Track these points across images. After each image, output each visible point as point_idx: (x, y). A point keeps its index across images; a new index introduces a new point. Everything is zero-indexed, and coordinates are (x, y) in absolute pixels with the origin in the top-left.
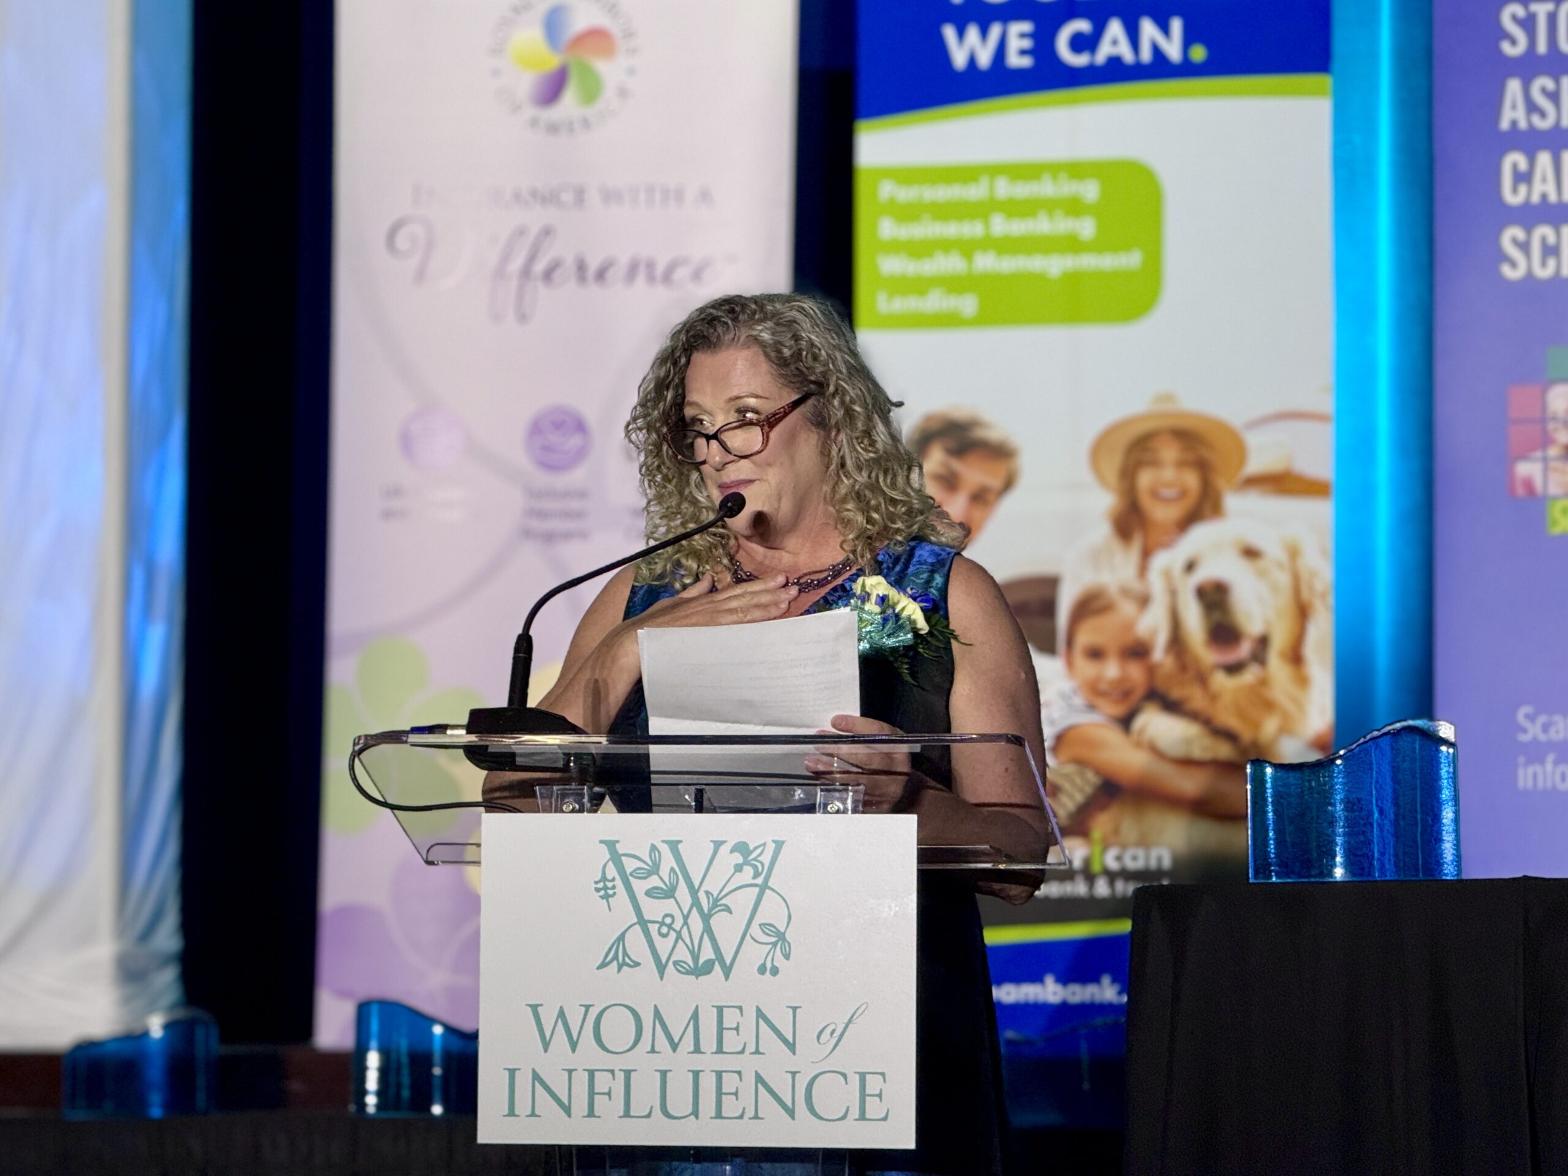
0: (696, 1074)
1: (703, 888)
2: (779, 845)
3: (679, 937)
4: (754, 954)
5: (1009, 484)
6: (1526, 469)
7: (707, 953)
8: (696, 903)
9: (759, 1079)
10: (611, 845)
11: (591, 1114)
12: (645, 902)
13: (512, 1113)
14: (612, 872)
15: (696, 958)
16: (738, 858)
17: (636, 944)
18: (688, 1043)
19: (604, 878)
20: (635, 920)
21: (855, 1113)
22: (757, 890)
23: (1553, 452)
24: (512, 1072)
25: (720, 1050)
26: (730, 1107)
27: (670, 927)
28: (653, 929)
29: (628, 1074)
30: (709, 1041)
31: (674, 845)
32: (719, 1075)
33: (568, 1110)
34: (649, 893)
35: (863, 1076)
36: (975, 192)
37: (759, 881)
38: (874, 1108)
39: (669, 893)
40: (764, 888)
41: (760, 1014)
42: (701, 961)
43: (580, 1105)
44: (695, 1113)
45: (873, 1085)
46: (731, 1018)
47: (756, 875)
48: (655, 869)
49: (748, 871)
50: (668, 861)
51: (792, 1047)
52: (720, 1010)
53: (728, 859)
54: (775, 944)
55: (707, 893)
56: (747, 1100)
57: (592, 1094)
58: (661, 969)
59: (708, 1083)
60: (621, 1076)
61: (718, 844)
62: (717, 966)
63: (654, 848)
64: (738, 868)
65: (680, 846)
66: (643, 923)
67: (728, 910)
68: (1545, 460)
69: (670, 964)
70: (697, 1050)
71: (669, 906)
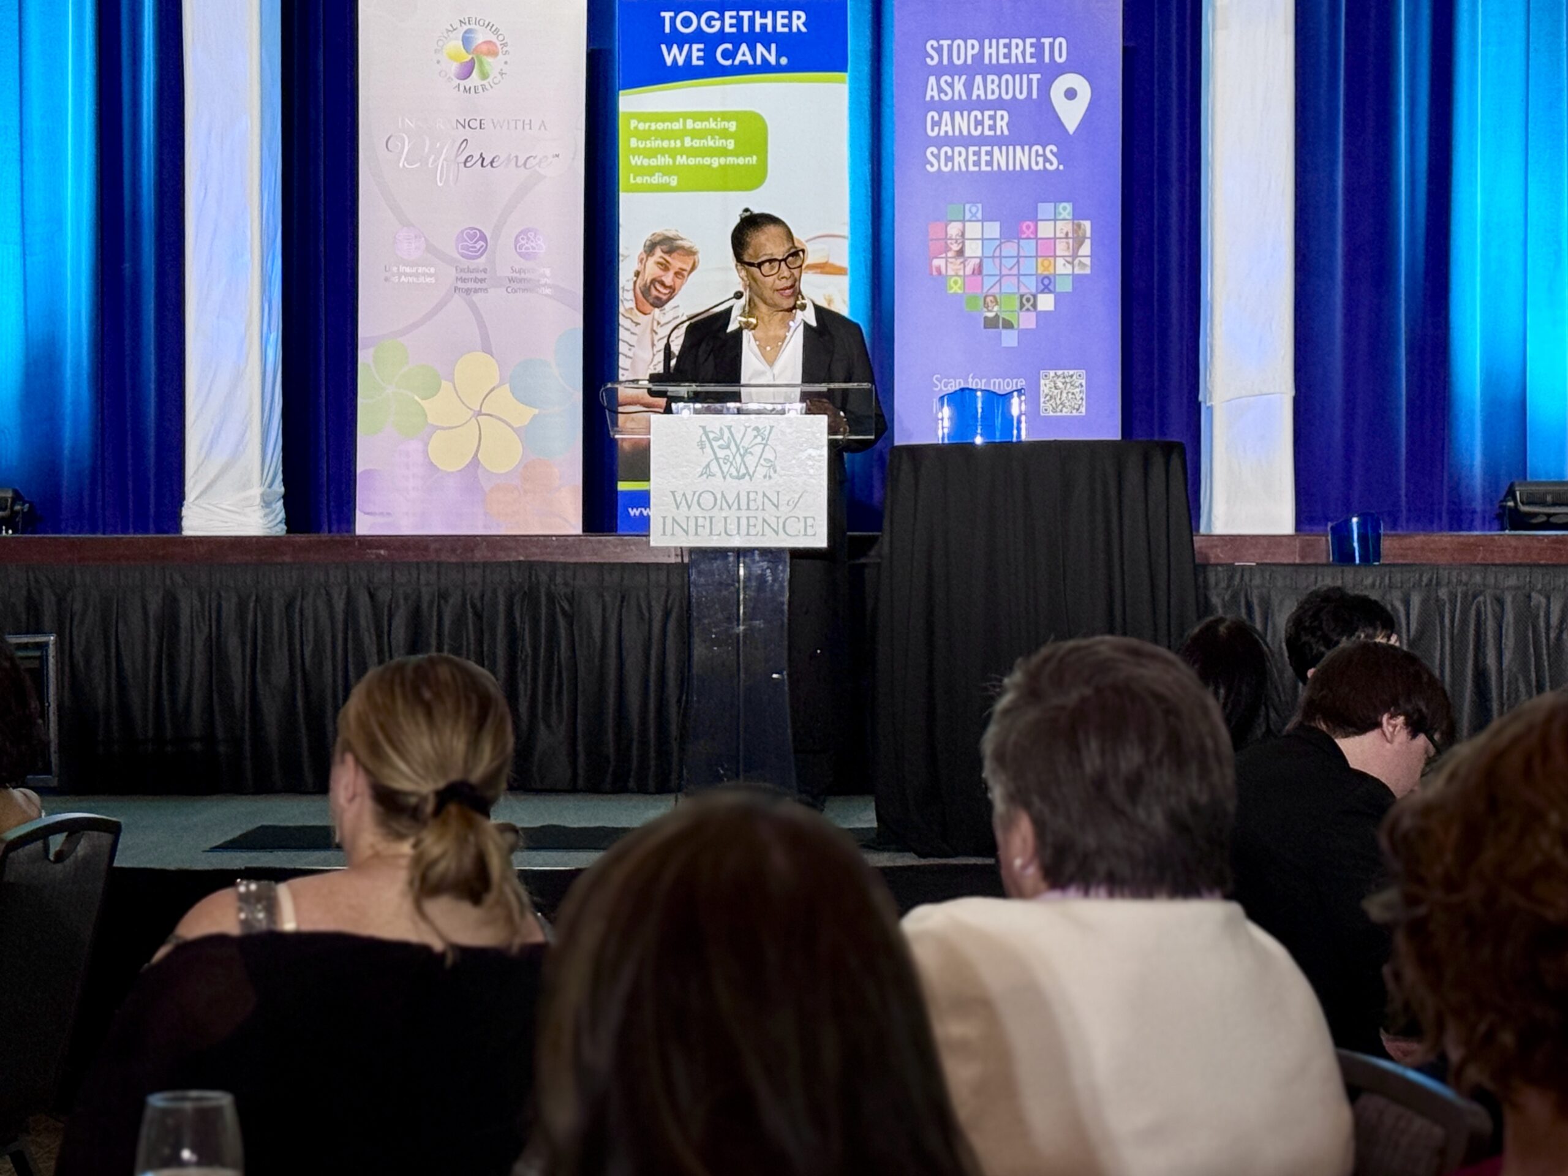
0: (739, 518)
1: (742, 444)
2: (772, 427)
3: (732, 464)
4: (762, 471)
5: (693, 268)
6: (936, 262)
7: (743, 471)
8: (738, 449)
9: (764, 520)
10: (704, 428)
11: (696, 534)
12: (717, 450)
13: (664, 533)
14: (704, 438)
15: (738, 472)
16: (755, 433)
17: (714, 467)
18: (735, 506)
19: (701, 441)
20: (713, 457)
21: (802, 532)
22: (762, 446)
23: (950, 254)
24: (664, 518)
25: (748, 508)
26: (753, 531)
27: (728, 460)
28: (721, 461)
29: (711, 518)
30: (744, 506)
31: (729, 428)
32: (748, 518)
33: (687, 533)
34: (720, 447)
35: (805, 518)
36: (677, 126)
37: (764, 442)
38: (810, 531)
39: (728, 447)
40: (765, 445)
41: (764, 495)
42: (741, 474)
43: (692, 530)
44: (738, 533)
45: (810, 522)
46: (752, 496)
47: (763, 439)
48: (722, 438)
49: (759, 439)
50: (727, 434)
51: (777, 507)
52: (748, 493)
53: (751, 434)
54: (770, 467)
55: (743, 447)
56: (759, 528)
57: (697, 526)
58: (724, 478)
59: (744, 521)
60: (708, 520)
61: (746, 428)
62: (747, 477)
63: (721, 429)
64: (755, 437)
65: (732, 429)
66: (717, 459)
67: (751, 453)
68: (946, 258)
69: (728, 476)
70: (739, 508)
71: (727, 452)
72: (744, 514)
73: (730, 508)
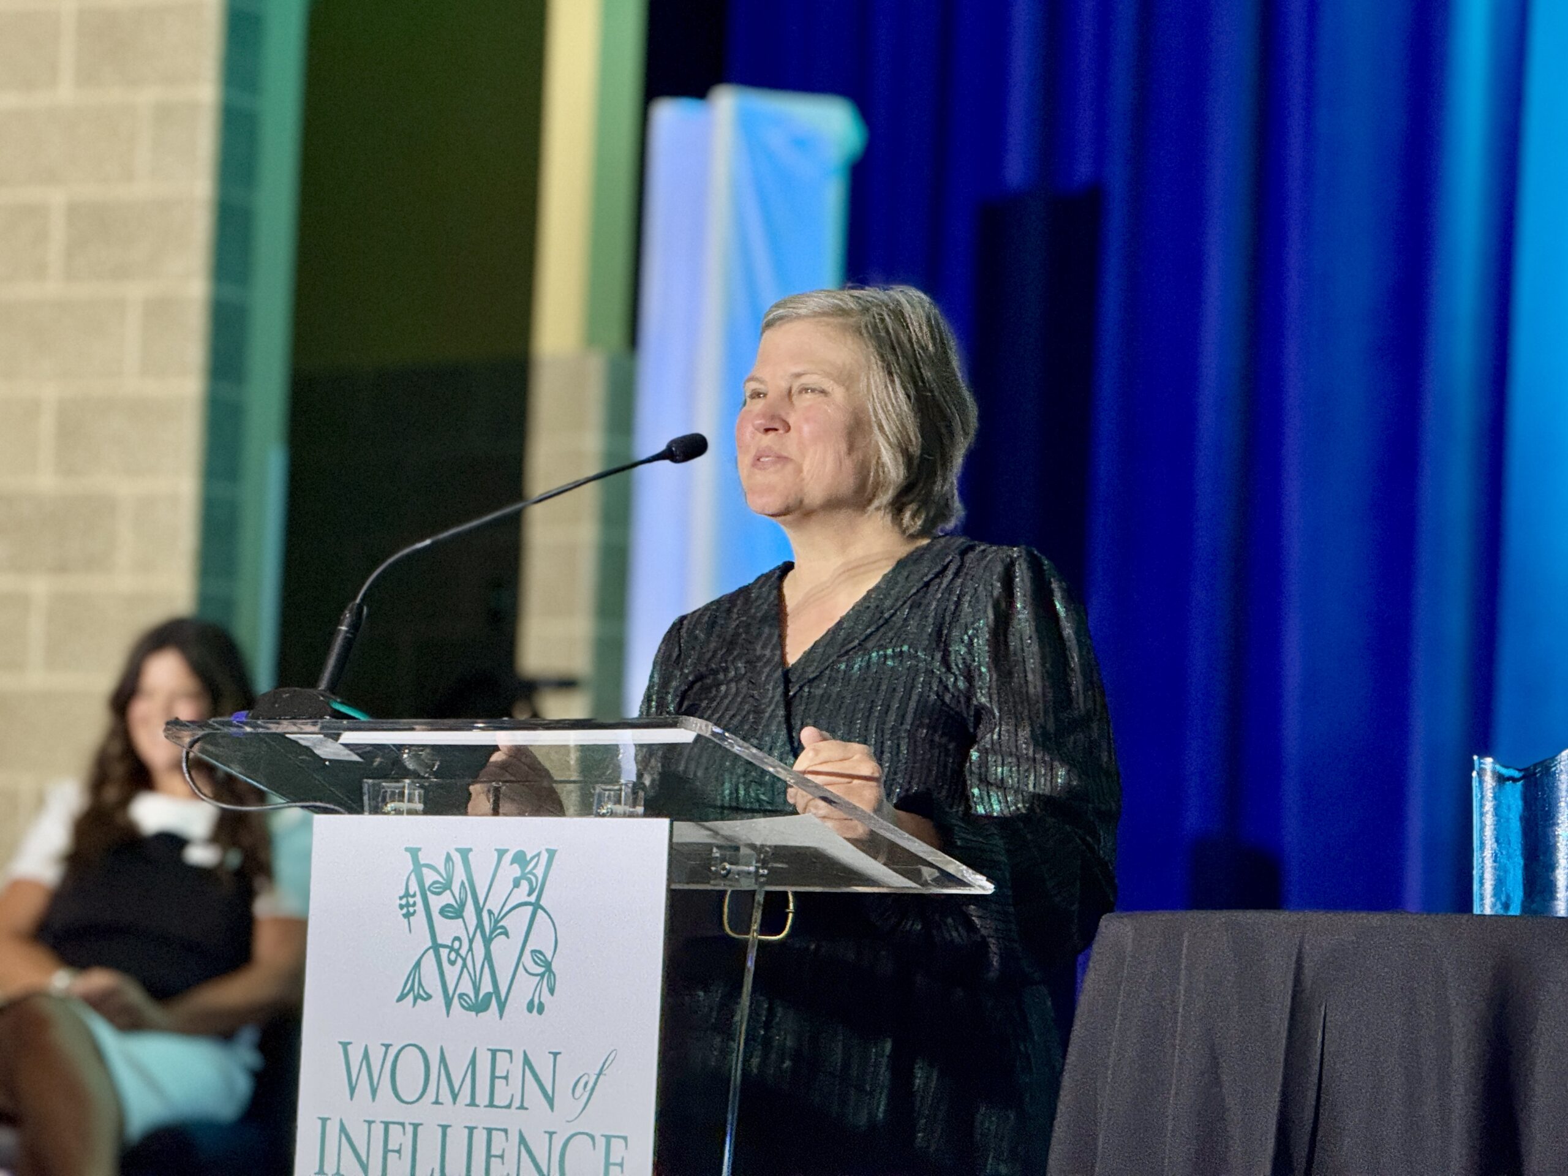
0: (471, 1130)
1: (487, 906)
2: (552, 853)
3: (464, 965)
4: (525, 988)
7: (487, 987)
8: (480, 925)
9: (522, 1140)
10: (414, 852)
12: (439, 922)
14: (414, 888)
15: (477, 990)
16: (516, 870)
17: (429, 973)
18: (465, 1096)
20: (430, 944)
22: (530, 909)
24: (324, 1121)
27: (457, 952)
28: (444, 952)
29: (416, 1126)
30: (483, 1091)
31: (466, 855)
32: (489, 1131)
33: (365, 1169)
34: (442, 912)
35: (608, 1138)
39: (459, 912)
40: (537, 907)
42: (482, 995)
43: (376, 1164)
45: (617, 1151)
46: (502, 1065)
47: (529, 895)
48: (447, 886)
49: (525, 886)
50: (460, 875)
51: (550, 1101)
52: (494, 1052)
53: (509, 871)
54: (542, 975)
55: (490, 912)
56: (511, 1165)
57: (386, 1151)
58: (448, 1002)
59: (480, 1143)
60: (410, 1129)
61: (501, 853)
62: (494, 1001)
63: (449, 858)
64: (517, 884)
65: (471, 856)
66: (436, 947)
67: (506, 934)
69: (456, 999)
70: (473, 1103)
71: (457, 928)
72: (483, 1117)
73: (455, 1097)
